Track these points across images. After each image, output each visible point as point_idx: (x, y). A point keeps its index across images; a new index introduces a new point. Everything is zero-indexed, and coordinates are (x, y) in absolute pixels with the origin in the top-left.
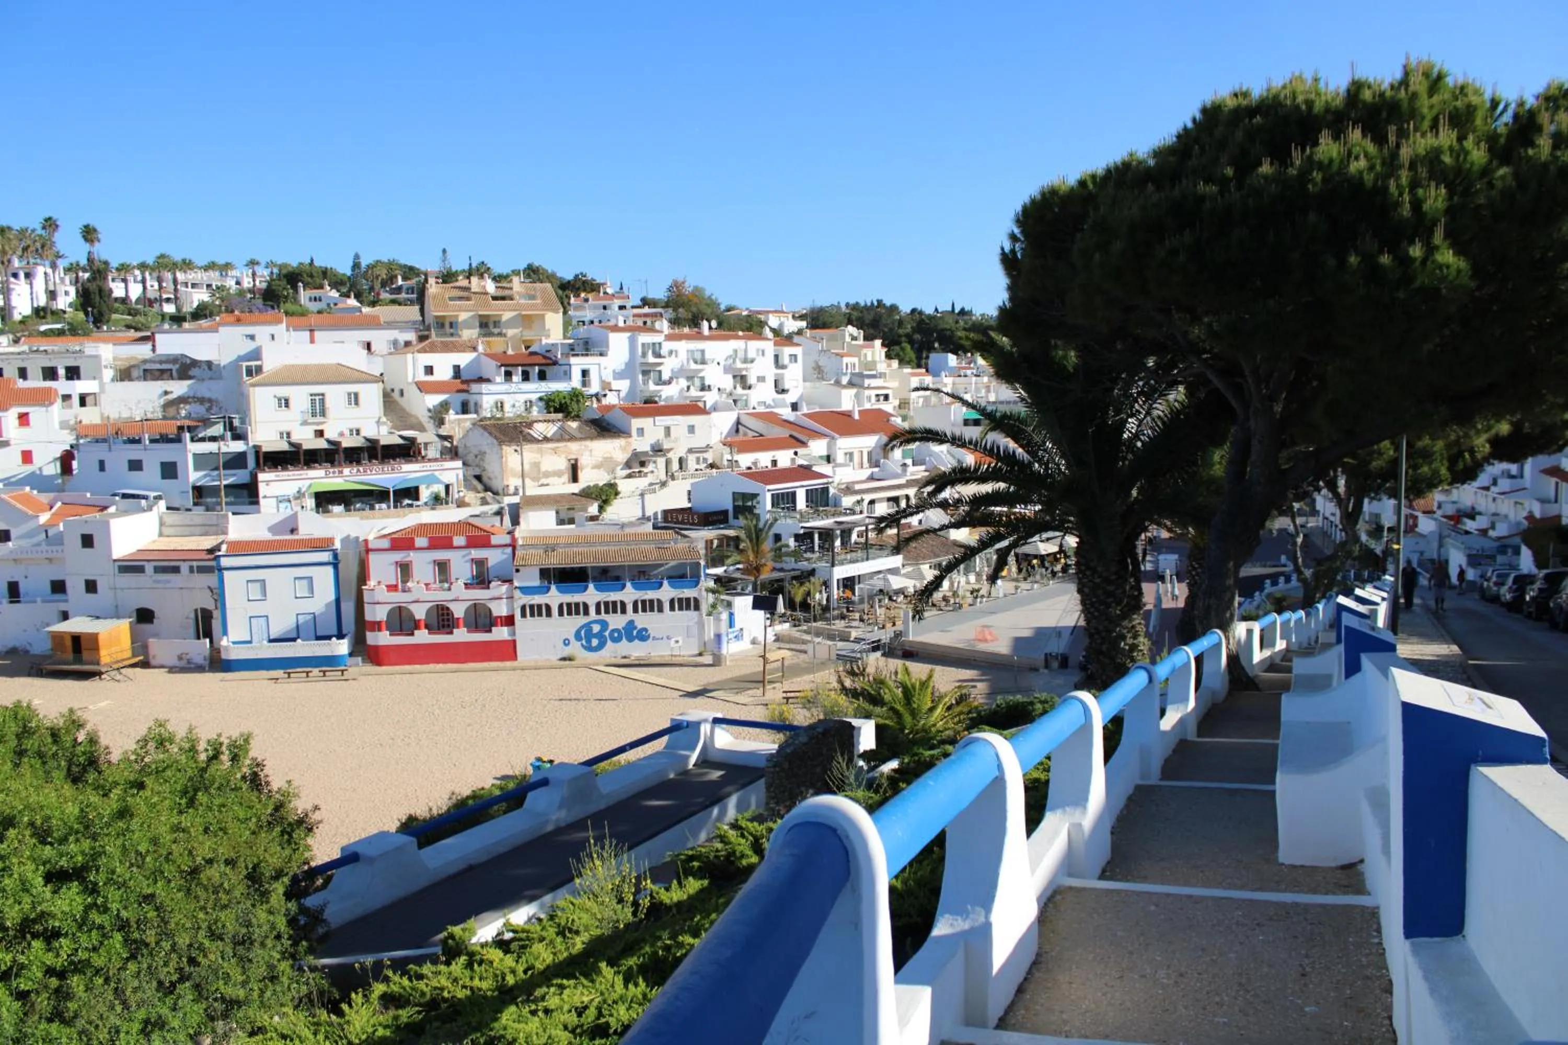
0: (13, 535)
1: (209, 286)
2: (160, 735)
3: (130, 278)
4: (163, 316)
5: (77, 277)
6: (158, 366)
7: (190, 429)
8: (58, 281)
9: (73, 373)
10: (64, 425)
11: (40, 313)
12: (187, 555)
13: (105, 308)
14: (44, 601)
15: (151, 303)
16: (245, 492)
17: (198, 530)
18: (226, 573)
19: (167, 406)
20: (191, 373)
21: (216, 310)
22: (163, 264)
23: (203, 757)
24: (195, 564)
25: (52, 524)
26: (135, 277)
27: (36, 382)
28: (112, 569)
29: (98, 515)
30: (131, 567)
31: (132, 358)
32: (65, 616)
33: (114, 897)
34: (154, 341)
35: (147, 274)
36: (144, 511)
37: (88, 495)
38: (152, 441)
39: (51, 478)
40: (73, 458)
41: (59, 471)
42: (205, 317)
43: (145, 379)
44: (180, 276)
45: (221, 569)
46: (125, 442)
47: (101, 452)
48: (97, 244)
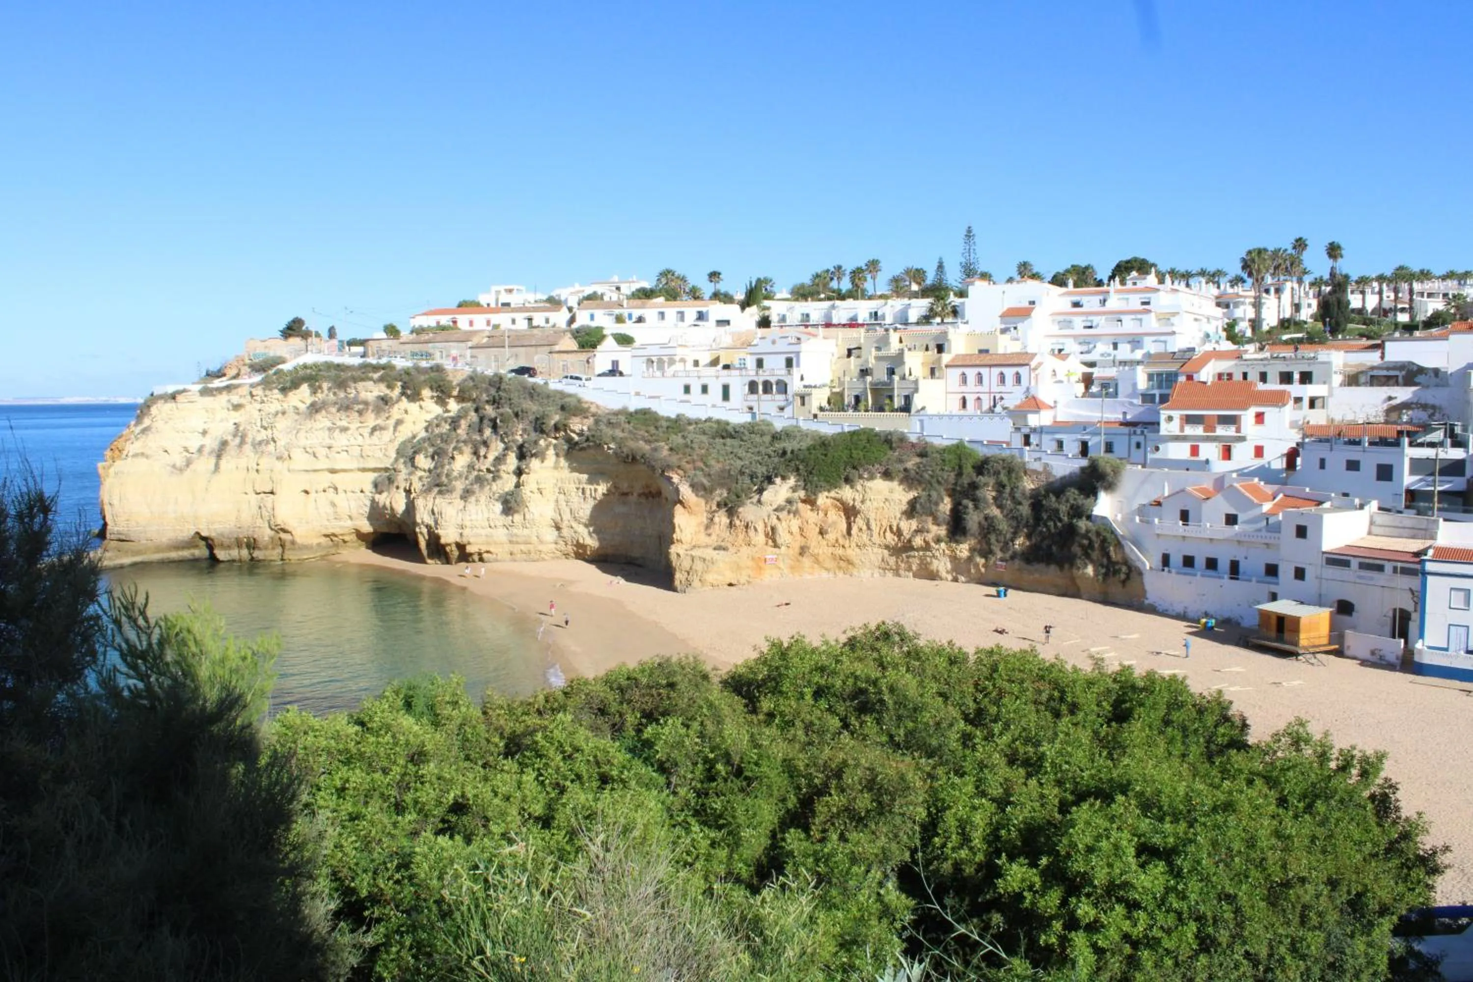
0: (1240, 520)
1: (1445, 295)
2: (1297, 732)
3: (1368, 290)
4: (1396, 326)
5: (1320, 291)
6: (1385, 373)
7: (1409, 434)
8: (1302, 294)
9: (1306, 378)
10: (1293, 425)
11: (1285, 324)
12: (1393, 556)
13: (1342, 319)
14: (1258, 582)
15: (1386, 312)
16: (1460, 500)
17: (1406, 532)
18: (1429, 578)
19: (1389, 411)
20: (1417, 380)
21: (1449, 319)
22: (1402, 275)
23: (1333, 765)
24: (1399, 565)
25: (1272, 513)
26: (1373, 288)
27: (1273, 385)
28: (1320, 560)
29: (1313, 509)
30: (1337, 561)
31: (1361, 365)
32: (1274, 597)
33: (1194, 887)
34: (1383, 348)
35: (1384, 286)
36: (1356, 509)
37: (1307, 490)
38: (1371, 444)
39: (1279, 471)
40: (1298, 455)
41: (1284, 466)
42: (1437, 325)
43: (1372, 385)
44: (1417, 286)
45: (1425, 574)
46: (1346, 443)
47: (1323, 451)
48: (1340, 260)
